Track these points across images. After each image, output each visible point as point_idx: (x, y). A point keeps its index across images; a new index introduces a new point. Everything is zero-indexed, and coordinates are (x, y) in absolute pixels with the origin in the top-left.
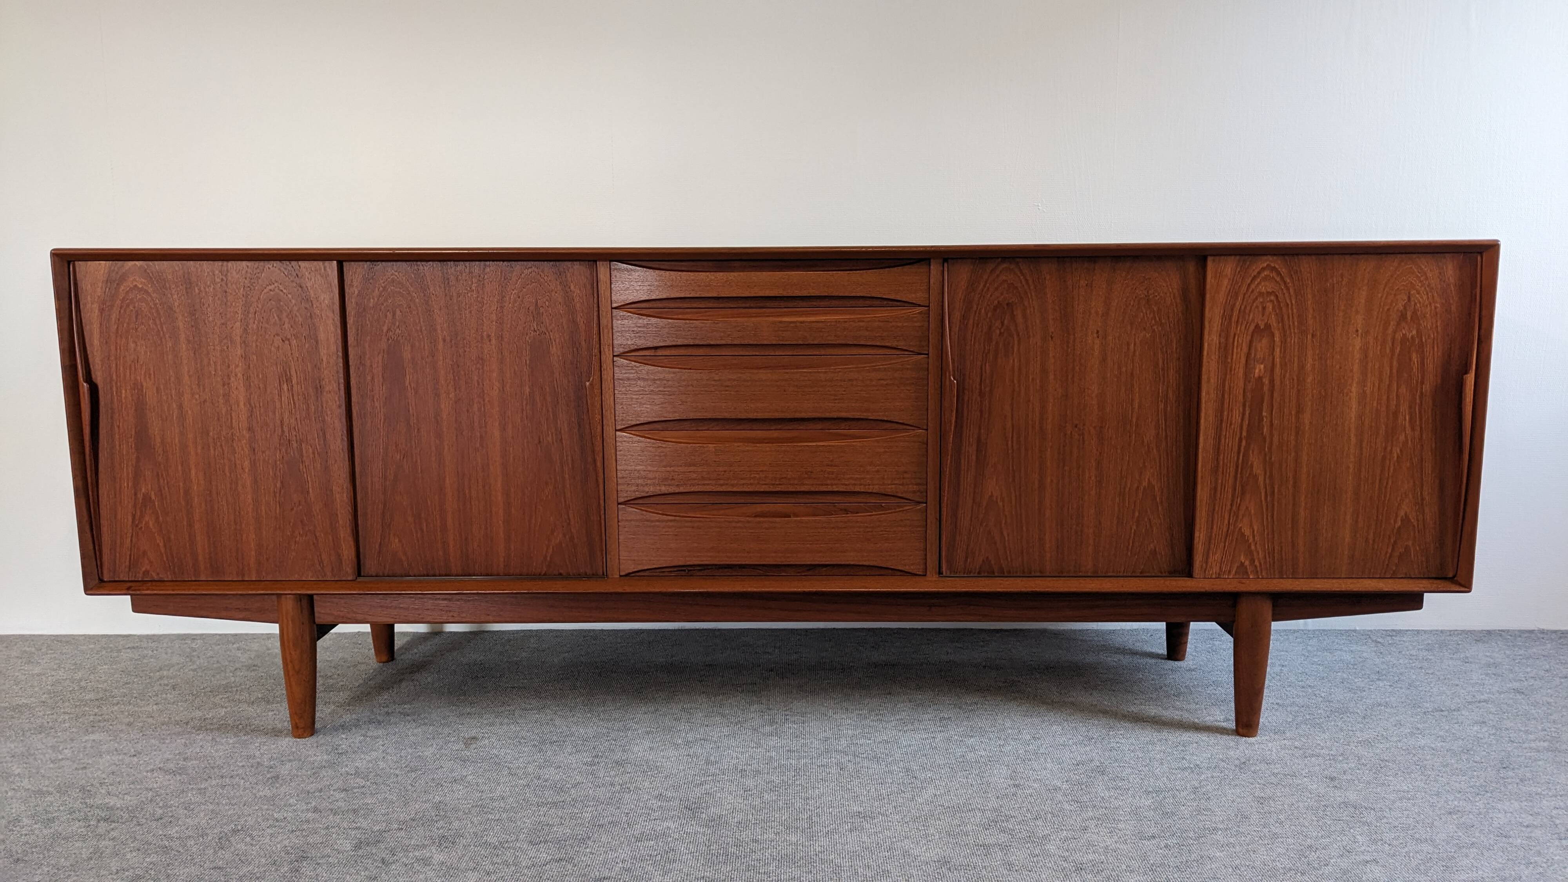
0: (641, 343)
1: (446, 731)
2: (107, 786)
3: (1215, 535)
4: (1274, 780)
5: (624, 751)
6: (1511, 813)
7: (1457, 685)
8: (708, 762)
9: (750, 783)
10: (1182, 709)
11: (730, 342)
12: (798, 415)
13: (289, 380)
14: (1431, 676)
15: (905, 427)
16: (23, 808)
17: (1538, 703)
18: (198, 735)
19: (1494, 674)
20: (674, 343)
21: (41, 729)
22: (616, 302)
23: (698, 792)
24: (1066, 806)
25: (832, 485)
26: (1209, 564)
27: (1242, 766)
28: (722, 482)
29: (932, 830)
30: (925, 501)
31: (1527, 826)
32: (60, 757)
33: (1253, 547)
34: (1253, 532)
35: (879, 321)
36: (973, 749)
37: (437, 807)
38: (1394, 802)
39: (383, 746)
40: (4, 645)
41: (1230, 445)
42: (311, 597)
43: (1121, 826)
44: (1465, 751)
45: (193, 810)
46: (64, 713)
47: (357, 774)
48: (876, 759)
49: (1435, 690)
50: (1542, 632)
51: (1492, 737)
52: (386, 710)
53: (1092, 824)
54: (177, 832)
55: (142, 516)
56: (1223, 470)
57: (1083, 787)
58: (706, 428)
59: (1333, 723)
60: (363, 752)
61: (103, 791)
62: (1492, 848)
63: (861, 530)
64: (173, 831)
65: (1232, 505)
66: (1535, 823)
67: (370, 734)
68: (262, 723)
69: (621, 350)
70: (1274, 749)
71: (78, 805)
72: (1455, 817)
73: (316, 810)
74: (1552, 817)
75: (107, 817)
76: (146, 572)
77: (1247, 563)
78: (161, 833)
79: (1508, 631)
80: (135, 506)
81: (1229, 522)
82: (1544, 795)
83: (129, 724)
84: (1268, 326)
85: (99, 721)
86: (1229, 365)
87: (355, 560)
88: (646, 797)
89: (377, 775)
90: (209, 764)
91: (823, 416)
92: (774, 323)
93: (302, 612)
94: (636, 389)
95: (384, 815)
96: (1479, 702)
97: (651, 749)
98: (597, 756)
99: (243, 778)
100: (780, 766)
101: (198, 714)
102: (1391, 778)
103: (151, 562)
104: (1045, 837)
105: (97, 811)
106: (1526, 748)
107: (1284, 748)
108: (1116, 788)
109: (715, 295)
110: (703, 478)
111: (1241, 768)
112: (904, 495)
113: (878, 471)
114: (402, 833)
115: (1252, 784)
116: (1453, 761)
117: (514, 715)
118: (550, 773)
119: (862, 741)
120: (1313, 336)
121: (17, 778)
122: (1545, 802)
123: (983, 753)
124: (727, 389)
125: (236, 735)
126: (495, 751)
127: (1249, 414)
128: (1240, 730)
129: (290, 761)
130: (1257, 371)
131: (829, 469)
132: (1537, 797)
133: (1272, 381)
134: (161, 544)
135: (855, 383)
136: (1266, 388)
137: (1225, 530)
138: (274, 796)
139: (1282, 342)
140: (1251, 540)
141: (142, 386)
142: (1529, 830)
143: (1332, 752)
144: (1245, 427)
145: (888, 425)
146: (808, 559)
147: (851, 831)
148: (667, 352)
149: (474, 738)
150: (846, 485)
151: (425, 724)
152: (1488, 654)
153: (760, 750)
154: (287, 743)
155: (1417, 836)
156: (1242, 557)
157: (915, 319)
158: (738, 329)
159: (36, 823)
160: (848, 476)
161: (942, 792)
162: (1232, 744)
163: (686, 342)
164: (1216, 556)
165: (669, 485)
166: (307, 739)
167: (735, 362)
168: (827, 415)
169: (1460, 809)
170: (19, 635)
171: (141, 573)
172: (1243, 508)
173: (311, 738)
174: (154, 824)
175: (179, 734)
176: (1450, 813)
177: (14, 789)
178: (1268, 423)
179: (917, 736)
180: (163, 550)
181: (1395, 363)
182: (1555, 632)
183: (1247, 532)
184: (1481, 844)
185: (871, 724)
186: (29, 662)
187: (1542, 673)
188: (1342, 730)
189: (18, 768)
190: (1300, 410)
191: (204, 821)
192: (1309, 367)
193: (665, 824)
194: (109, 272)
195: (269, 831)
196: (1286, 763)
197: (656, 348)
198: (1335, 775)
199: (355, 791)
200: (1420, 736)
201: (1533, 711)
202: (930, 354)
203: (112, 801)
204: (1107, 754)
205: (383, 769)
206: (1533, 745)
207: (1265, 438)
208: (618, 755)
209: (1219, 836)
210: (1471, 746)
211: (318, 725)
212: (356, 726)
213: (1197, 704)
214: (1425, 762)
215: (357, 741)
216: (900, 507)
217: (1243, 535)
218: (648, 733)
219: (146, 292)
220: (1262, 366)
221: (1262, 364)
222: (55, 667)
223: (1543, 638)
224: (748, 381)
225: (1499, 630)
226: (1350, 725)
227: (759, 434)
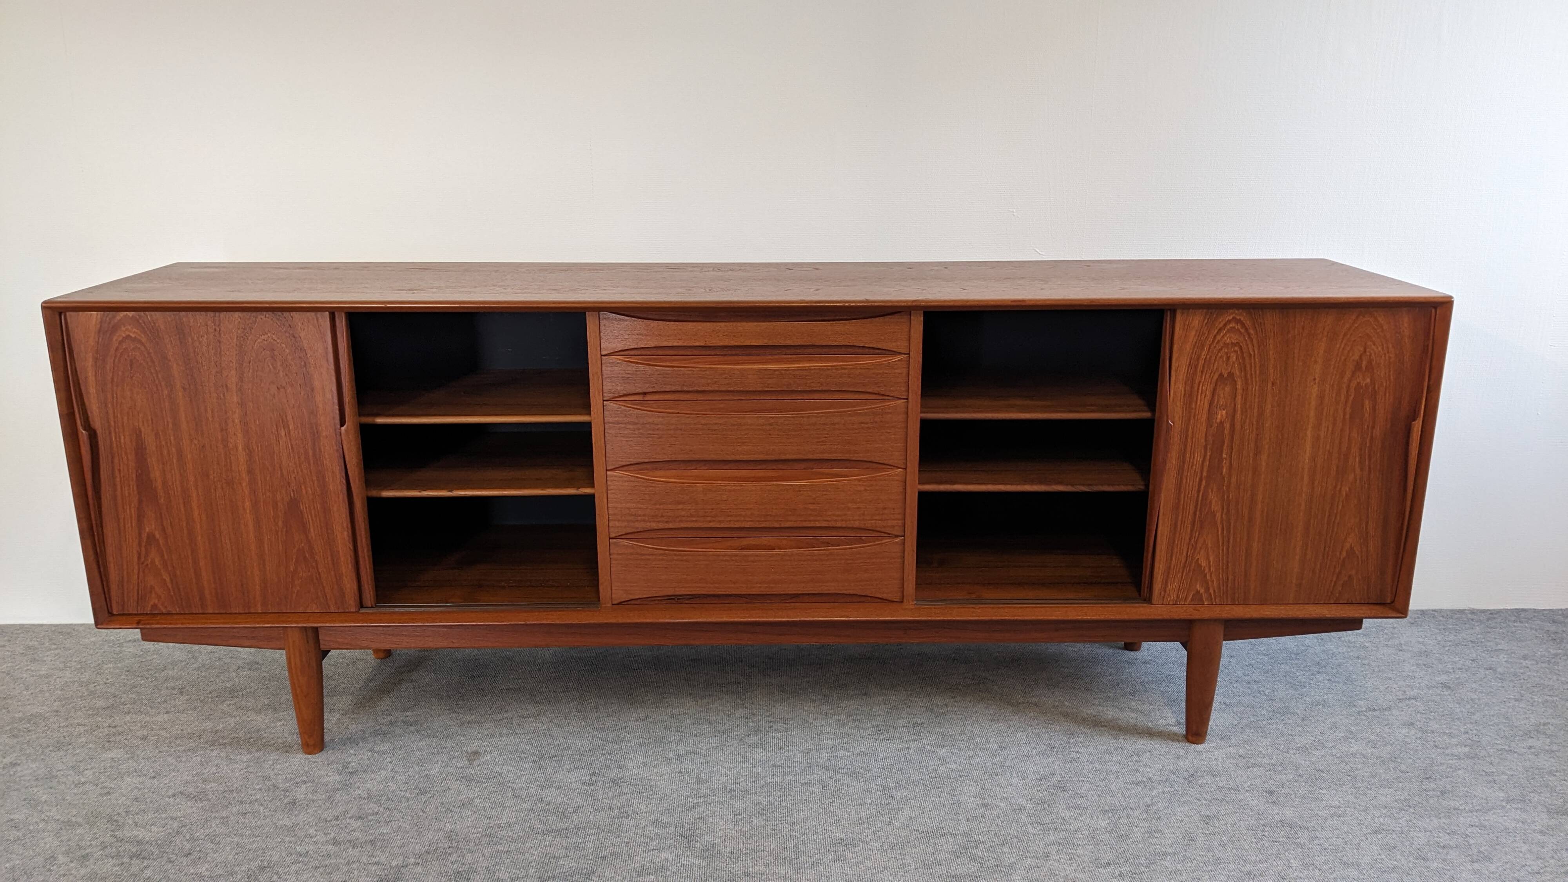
0: (631, 389)
1: (450, 743)
2: (133, 815)
3: (1174, 567)
4: (1219, 796)
5: (620, 767)
6: (1430, 831)
7: (1390, 679)
8: (699, 781)
9: (739, 805)
10: (1136, 711)
11: (717, 389)
12: (783, 457)
13: (286, 426)
14: (1367, 667)
15: (884, 466)
16: (56, 843)
17: (1463, 700)
18: (212, 750)
19: (1425, 665)
20: (662, 390)
21: (59, 746)
22: (605, 350)
23: (692, 816)
24: (1030, 829)
25: (815, 521)
26: (1168, 592)
27: (1191, 778)
28: (709, 519)
29: (908, 860)
30: (903, 534)
31: (1444, 847)
32: (83, 780)
33: (1208, 577)
34: (1209, 562)
35: (861, 369)
36: (944, 761)
37: (449, 836)
38: (1326, 819)
39: (391, 762)
40: (6, 638)
41: (1191, 484)
42: (316, 630)
43: (1080, 851)
44: (1393, 759)
45: (219, 843)
46: (79, 724)
47: (369, 797)
48: (856, 775)
49: (1369, 685)
50: (1473, 612)
51: (1418, 741)
52: (390, 718)
53: (1054, 848)
54: (207, 870)
55: (147, 555)
56: (1183, 507)
57: (1046, 806)
58: (694, 468)
59: (1274, 726)
60: (372, 772)
61: (130, 822)
62: (1411, 873)
63: (843, 561)
64: (203, 869)
65: (1190, 539)
66: (1451, 843)
67: (377, 748)
68: (272, 736)
69: (611, 395)
70: (1220, 758)
71: (108, 839)
72: (1379, 836)
73: (335, 842)
74: (1467, 836)
75: (138, 853)
76: (155, 606)
77: (1202, 591)
78: (192, 871)
79: (1441, 611)
80: (140, 545)
81: (1187, 554)
82: (1461, 810)
83: (144, 738)
84: (1231, 375)
85: (114, 734)
86: (1193, 411)
87: (357, 593)
88: (644, 822)
89: (389, 799)
90: (227, 786)
91: (806, 457)
92: (760, 370)
93: (308, 642)
94: (626, 432)
95: (400, 847)
96: (1409, 699)
97: (645, 764)
98: (594, 774)
99: (262, 805)
100: (767, 784)
101: (209, 725)
102: (1324, 792)
103: (159, 597)
104: (1011, 866)
105: (127, 846)
106: (1448, 755)
107: (1229, 756)
108: (1077, 807)
109: (703, 344)
110: (692, 516)
111: (1190, 782)
112: (883, 530)
113: (858, 508)
114: (419, 869)
115: (1199, 800)
116: (1381, 771)
117: (512, 724)
118: (551, 794)
119: (841, 753)
120: (1273, 384)
121: (46, 807)
122: (1462, 819)
123: (954, 767)
124: (714, 432)
125: (249, 753)
126: (498, 769)
127: (1210, 456)
128: (1190, 738)
129: (305, 782)
130: (1219, 416)
131: (811, 507)
132: (1455, 812)
133: (1233, 426)
134: (168, 580)
135: (837, 426)
136: (1226, 432)
137: (1183, 561)
138: (295, 825)
139: (1243, 389)
140: (1207, 570)
141: (140, 431)
142: (1445, 851)
143: (1273, 761)
144: (1205, 469)
145: (868, 465)
146: (791, 589)
147: (834, 861)
148: (656, 397)
149: (476, 753)
150: (828, 521)
151: (428, 736)
152: (1421, 640)
153: (746, 765)
154: (299, 760)
155: (1345, 859)
156: (1198, 586)
157: (896, 367)
158: (724, 376)
159: (72, 862)
160: (830, 513)
161: (917, 813)
162: (1182, 752)
163: (674, 388)
164: (1174, 585)
165: (659, 522)
166: (317, 755)
167: (722, 406)
168: (811, 457)
169: (1384, 827)
170: (20, 625)
171: (150, 606)
172: (1201, 540)
173: (321, 753)
174: (185, 861)
175: (193, 750)
176: (1375, 832)
177: (44, 820)
178: (1228, 464)
179: (893, 746)
180: (170, 586)
181: (1348, 410)
182: (1483, 611)
183: (1204, 563)
184: (1401, 868)
185: (850, 732)
186: (34, 660)
187: (1468, 663)
188: (1282, 735)
189: (44, 794)
190: (1258, 452)
191: (231, 857)
192: (1268, 412)
193: (664, 855)
194: (101, 322)
195: (294, 868)
196: (1230, 775)
197: (645, 394)
198: (1274, 788)
199: (370, 818)
200: (1353, 741)
201: (1458, 710)
202: (910, 400)
203: (141, 833)
204: (1068, 766)
205: (393, 792)
206: (1455, 751)
207: (1224, 478)
208: (613, 774)
209: (1168, 863)
210: (1398, 752)
211: (327, 738)
212: (364, 739)
213: (1151, 704)
214: (1357, 772)
215: (366, 757)
216: (878, 540)
217: (1200, 566)
218: (641, 745)
219: (140, 342)
220: (1224, 412)
221: (1224, 410)
222: (61, 666)
223: (1472, 620)
224: (734, 425)
225: (1433, 610)
226: (1290, 728)
227: (744, 473)
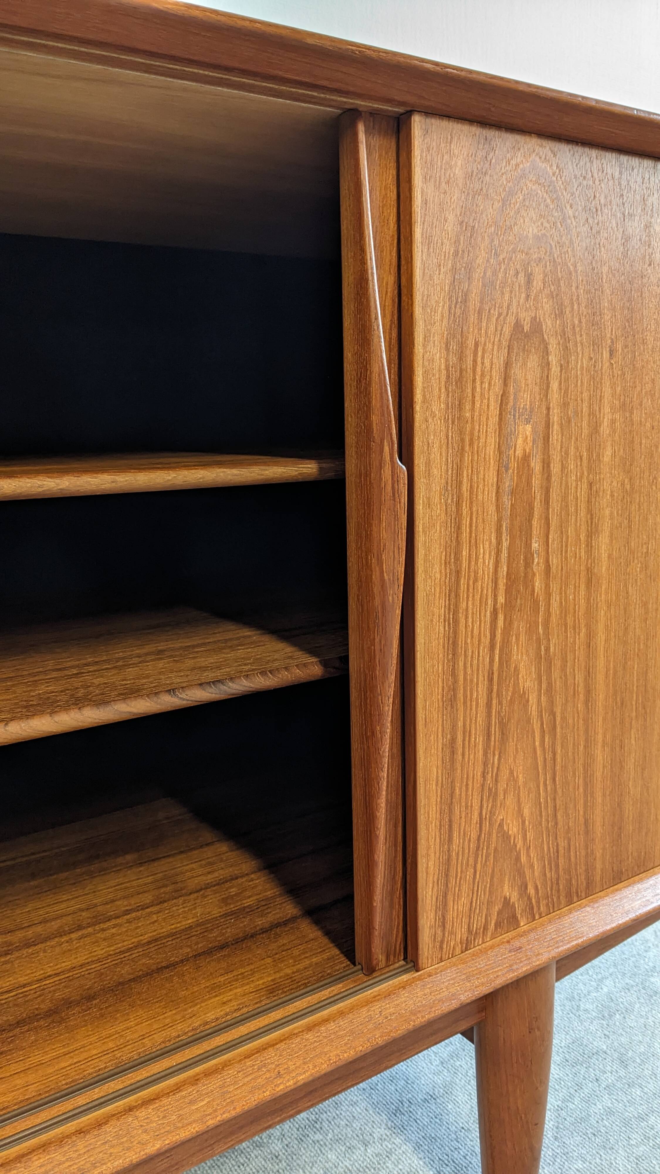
3: (458, 854)
26: (448, 926)
33: (523, 859)
34: (524, 822)
41: (476, 632)
56: (465, 696)
65: (484, 776)
77: (514, 897)
81: (481, 814)
84: (537, 327)
86: (468, 426)
120: (612, 353)
127: (509, 549)
130: (520, 441)
133: (546, 464)
136: (536, 482)
137: (474, 836)
139: (561, 366)
140: (520, 844)
144: (502, 587)
156: (506, 887)
164: (461, 902)
172: (505, 774)
178: (542, 566)
183: (513, 829)
190: (592, 532)
192: (605, 429)
207: (536, 602)
217: (506, 837)
220: (529, 428)
221: (528, 422)
